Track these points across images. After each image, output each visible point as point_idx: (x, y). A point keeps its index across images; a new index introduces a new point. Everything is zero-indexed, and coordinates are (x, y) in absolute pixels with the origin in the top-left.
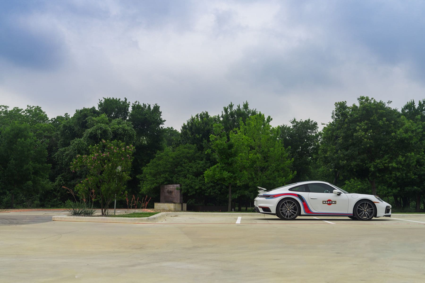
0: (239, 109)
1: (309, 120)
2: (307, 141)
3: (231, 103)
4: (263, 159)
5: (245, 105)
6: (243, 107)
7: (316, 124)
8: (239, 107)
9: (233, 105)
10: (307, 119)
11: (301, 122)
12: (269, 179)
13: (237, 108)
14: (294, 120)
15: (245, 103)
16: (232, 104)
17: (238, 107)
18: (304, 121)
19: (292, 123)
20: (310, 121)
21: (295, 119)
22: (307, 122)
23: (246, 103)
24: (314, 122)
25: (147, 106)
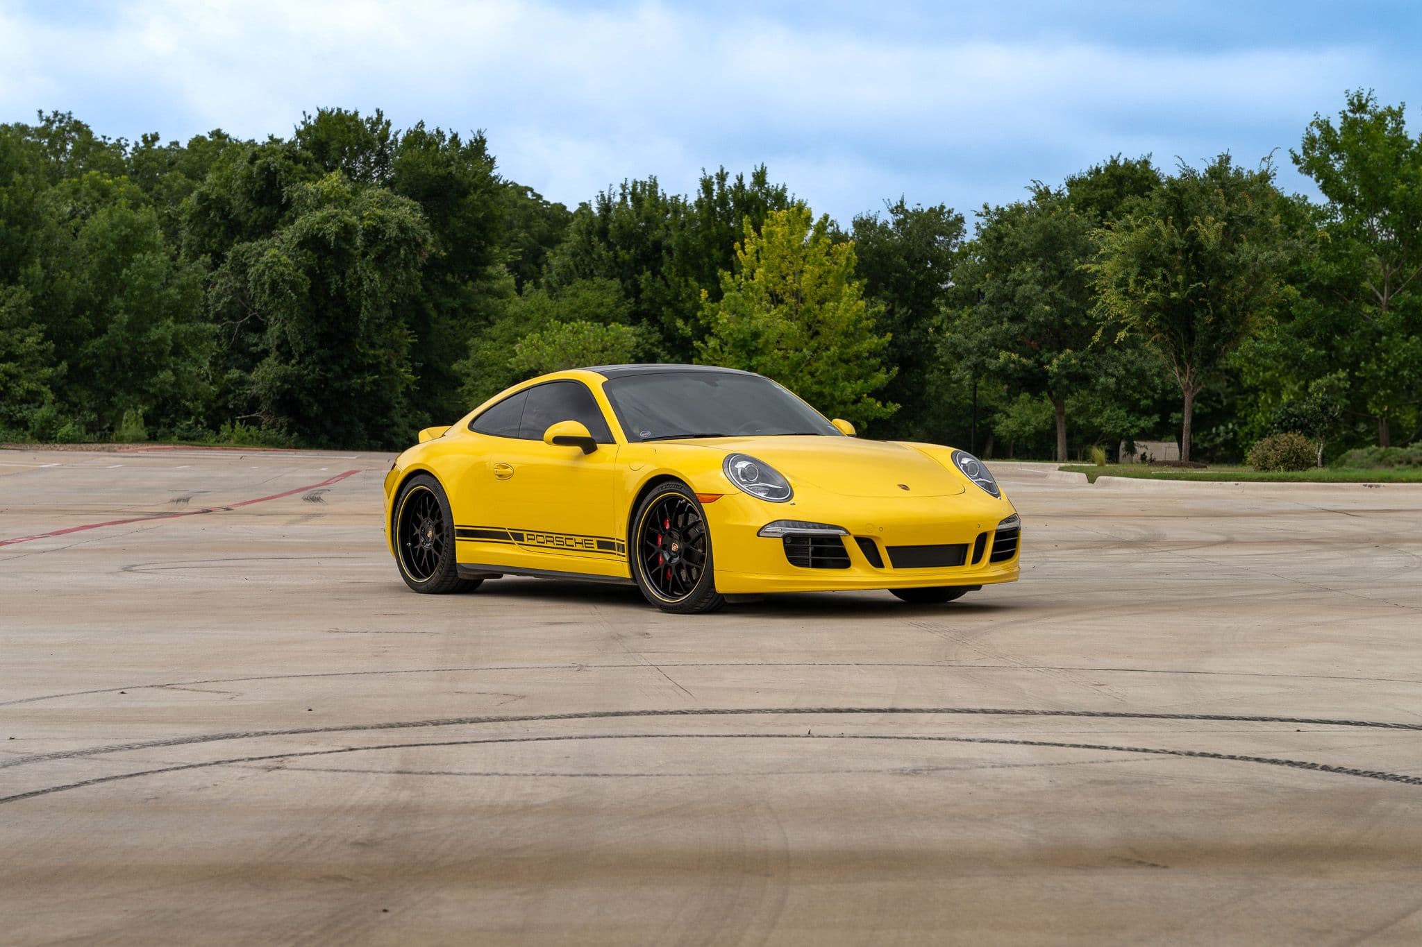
0: (740, 186)
1: (942, 207)
2: (932, 268)
3: (722, 170)
4: (806, 328)
5: (758, 173)
6: (752, 179)
7: (960, 220)
8: (740, 179)
9: (727, 173)
10: (936, 204)
11: (917, 214)
12: (820, 383)
13: (736, 181)
14: (899, 204)
15: (759, 169)
16: (725, 171)
17: (737, 178)
18: (926, 210)
19: (892, 211)
20: (945, 210)
21: (902, 202)
22: (937, 213)
23: (762, 168)
24: (955, 212)
25: (448, 136)
